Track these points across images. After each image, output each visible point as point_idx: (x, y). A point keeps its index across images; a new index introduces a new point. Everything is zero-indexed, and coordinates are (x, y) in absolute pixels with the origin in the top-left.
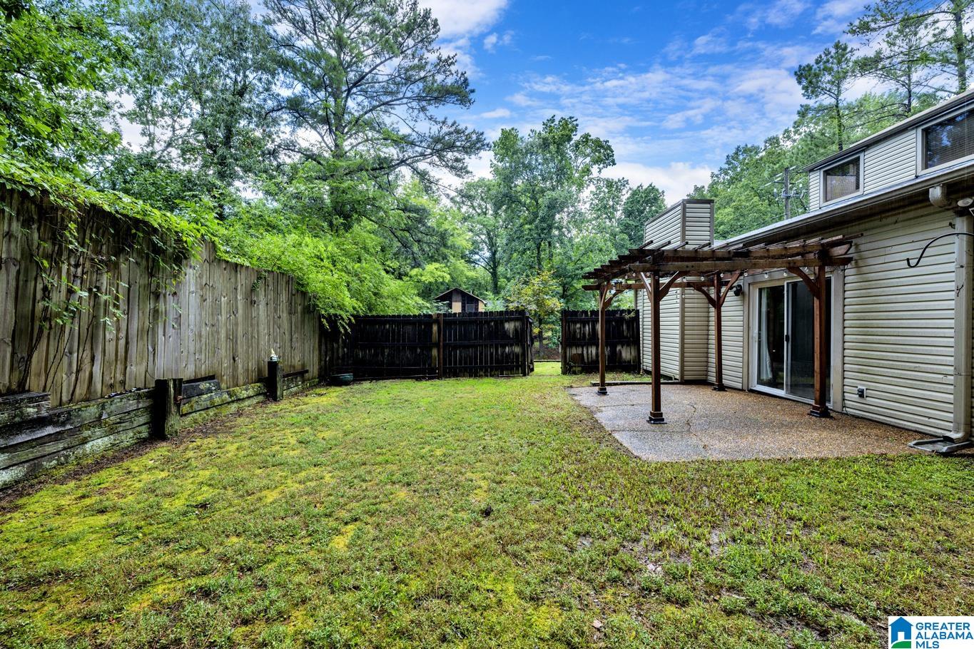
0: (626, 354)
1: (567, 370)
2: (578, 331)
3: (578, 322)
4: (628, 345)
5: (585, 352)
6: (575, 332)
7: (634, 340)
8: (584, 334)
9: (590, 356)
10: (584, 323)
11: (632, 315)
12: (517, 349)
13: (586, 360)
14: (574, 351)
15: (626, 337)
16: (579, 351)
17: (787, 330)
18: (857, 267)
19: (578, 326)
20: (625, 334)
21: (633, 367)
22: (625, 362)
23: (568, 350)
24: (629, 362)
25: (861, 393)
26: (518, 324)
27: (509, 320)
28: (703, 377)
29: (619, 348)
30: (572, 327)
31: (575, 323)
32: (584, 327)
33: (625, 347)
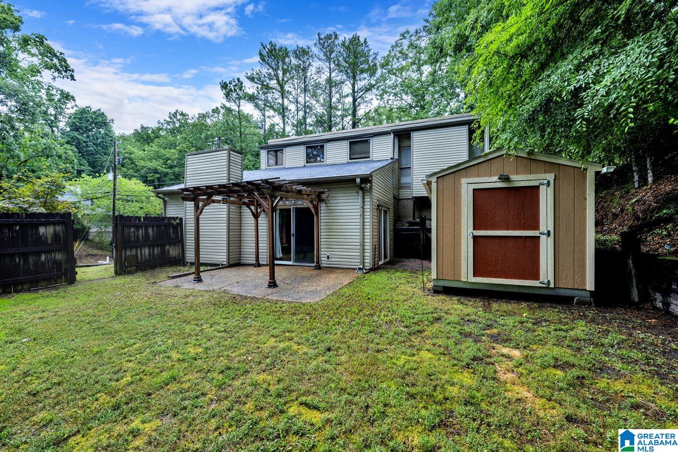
0: (173, 252)
1: (122, 270)
2: (132, 234)
3: (132, 226)
4: (174, 245)
5: (139, 253)
6: (129, 236)
7: (180, 241)
8: (138, 237)
9: (143, 256)
10: (137, 227)
11: (178, 221)
12: (59, 256)
13: (140, 260)
14: (128, 253)
15: (173, 239)
16: (134, 252)
17: (293, 230)
18: (326, 203)
19: (132, 230)
20: (172, 235)
21: (180, 261)
22: (172, 258)
23: (123, 252)
24: (175, 258)
25: (328, 257)
26: (59, 228)
27: (45, 224)
28: (238, 261)
29: (167, 248)
30: (126, 231)
31: (130, 227)
32: (138, 231)
33: (172, 246)
